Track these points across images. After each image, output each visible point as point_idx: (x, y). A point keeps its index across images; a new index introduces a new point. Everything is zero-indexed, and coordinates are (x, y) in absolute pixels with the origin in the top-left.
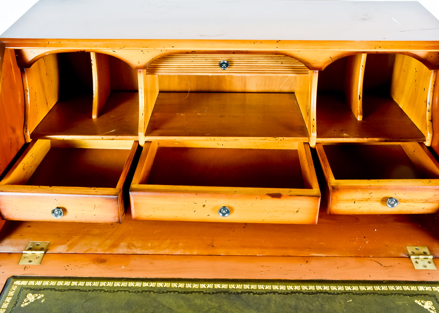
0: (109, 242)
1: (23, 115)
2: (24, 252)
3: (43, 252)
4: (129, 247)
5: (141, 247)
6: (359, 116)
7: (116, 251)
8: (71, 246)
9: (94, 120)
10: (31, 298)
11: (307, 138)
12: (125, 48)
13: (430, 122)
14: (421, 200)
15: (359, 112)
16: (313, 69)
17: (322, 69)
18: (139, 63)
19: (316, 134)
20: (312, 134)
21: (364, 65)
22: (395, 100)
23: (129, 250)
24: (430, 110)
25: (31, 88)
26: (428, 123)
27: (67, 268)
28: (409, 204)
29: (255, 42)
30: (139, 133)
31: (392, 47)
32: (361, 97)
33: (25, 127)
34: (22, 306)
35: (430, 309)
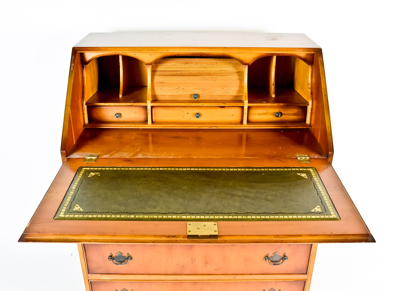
0: (132, 154)
1: (82, 91)
2: (86, 157)
3: (96, 157)
4: (143, 155)
5: (150, 155)
6: (273, 95)
7: (136, 157)
8: (111, 155)
9: (120, 98)
10: (93, 174)
11: (243, 104)
12: (141, 51)
13: (311, 94)
14: (292, 114)
15: (273, 92)
16: (245, 64)
17: (249, 64)
18: (148, 61)
19: (247, 101)
20: (245, 101)
21: (275, 66)
22: (296, 90)
23: (143, 156)
24: (310, 88)
25: (87, 77)
26: (310, 95)
27: (110, 163)
28: (286, 116)
29: (212, 48)
30: (148, 101)
31: (285, 51)
32: (274, 84)
33: (83, 98)
34: (88, 177)
35: (305, 176)
